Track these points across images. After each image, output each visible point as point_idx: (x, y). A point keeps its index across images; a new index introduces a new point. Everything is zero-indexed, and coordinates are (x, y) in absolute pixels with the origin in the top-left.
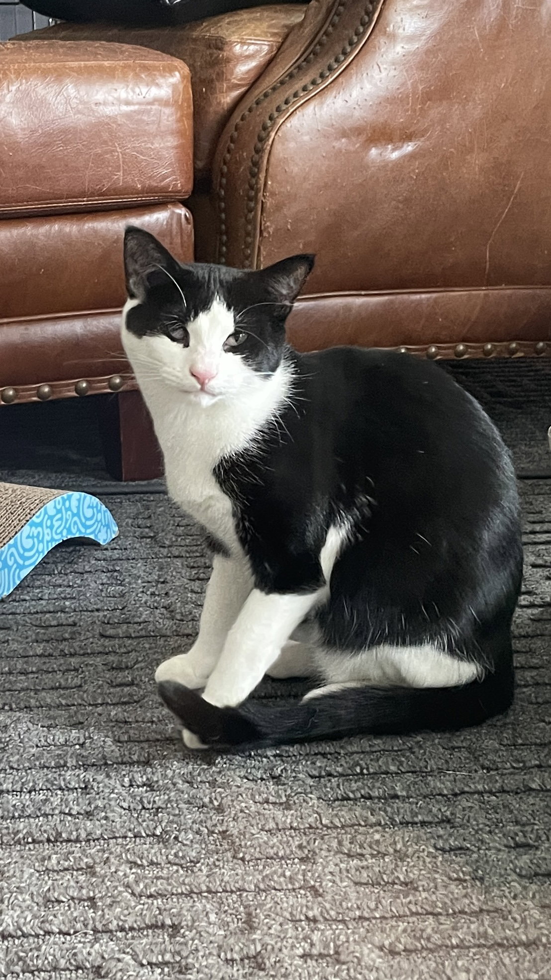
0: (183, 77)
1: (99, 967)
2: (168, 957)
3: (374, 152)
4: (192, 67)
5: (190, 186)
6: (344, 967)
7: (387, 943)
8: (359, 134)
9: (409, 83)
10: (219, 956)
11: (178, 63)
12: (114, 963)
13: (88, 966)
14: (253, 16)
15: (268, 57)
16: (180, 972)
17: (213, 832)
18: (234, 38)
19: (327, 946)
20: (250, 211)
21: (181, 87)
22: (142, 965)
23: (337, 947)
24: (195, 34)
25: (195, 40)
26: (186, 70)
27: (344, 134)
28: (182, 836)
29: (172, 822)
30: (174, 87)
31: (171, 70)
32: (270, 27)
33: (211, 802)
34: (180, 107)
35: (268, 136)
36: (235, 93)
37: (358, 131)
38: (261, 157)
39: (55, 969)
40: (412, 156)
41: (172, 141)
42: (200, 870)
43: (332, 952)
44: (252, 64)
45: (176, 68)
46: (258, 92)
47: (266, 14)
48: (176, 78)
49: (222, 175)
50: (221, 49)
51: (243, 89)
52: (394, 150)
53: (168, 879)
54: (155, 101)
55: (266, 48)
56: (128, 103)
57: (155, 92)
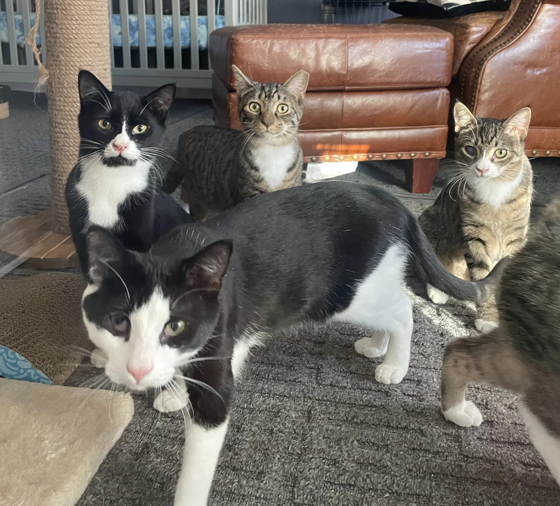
0: (450, 40)
1: (388, 392)
2: (415, 393)
3: (529, 71)
4: (455, 35)
5: (450, 82)
6: (489, 411)
7: (508, 404)
8: (522, 65)
9: (546, 45)
10: (436, 396)
11: (449, 34)
12: (393, 391)
13: (383, 390)
14: (481, 16)
15: (486, 32)
16: (420, 401)
17: (438, 344)
18: (473, 24)
19: (483, 401)
20: (474, 92)
21: (449, 43)
22: (405, 395)
23: (487, 401)
24: (457, 22)
25: (457, 25)
26: (452, 37)
27: (516, 64)
28: (425, 344)
29: (421, 337)
30: (447, 43)
31: (445, 37)
32: (489, 20)
33: (438, 331)
34: (448, 51)
35: (484, 63)
36: (472, 46)
37: (522, 63)
38: (480, 71)
39: (370, 390)
40: (545, 74)
41: (444, 64)
42: (431, 359)
43: (484, 404)
44: (479, 35)
45: (448, 36)
46: (480, 46)
47: (487, 15)
48: (448, 39)
49: (463, 77)
50: (467, 28)
51: (474, 45)
52: (537, 71)
53: (418, 360)
54: (438, 48)
55: (486, 29)
56: (427, 49)
57: (438, 45)
